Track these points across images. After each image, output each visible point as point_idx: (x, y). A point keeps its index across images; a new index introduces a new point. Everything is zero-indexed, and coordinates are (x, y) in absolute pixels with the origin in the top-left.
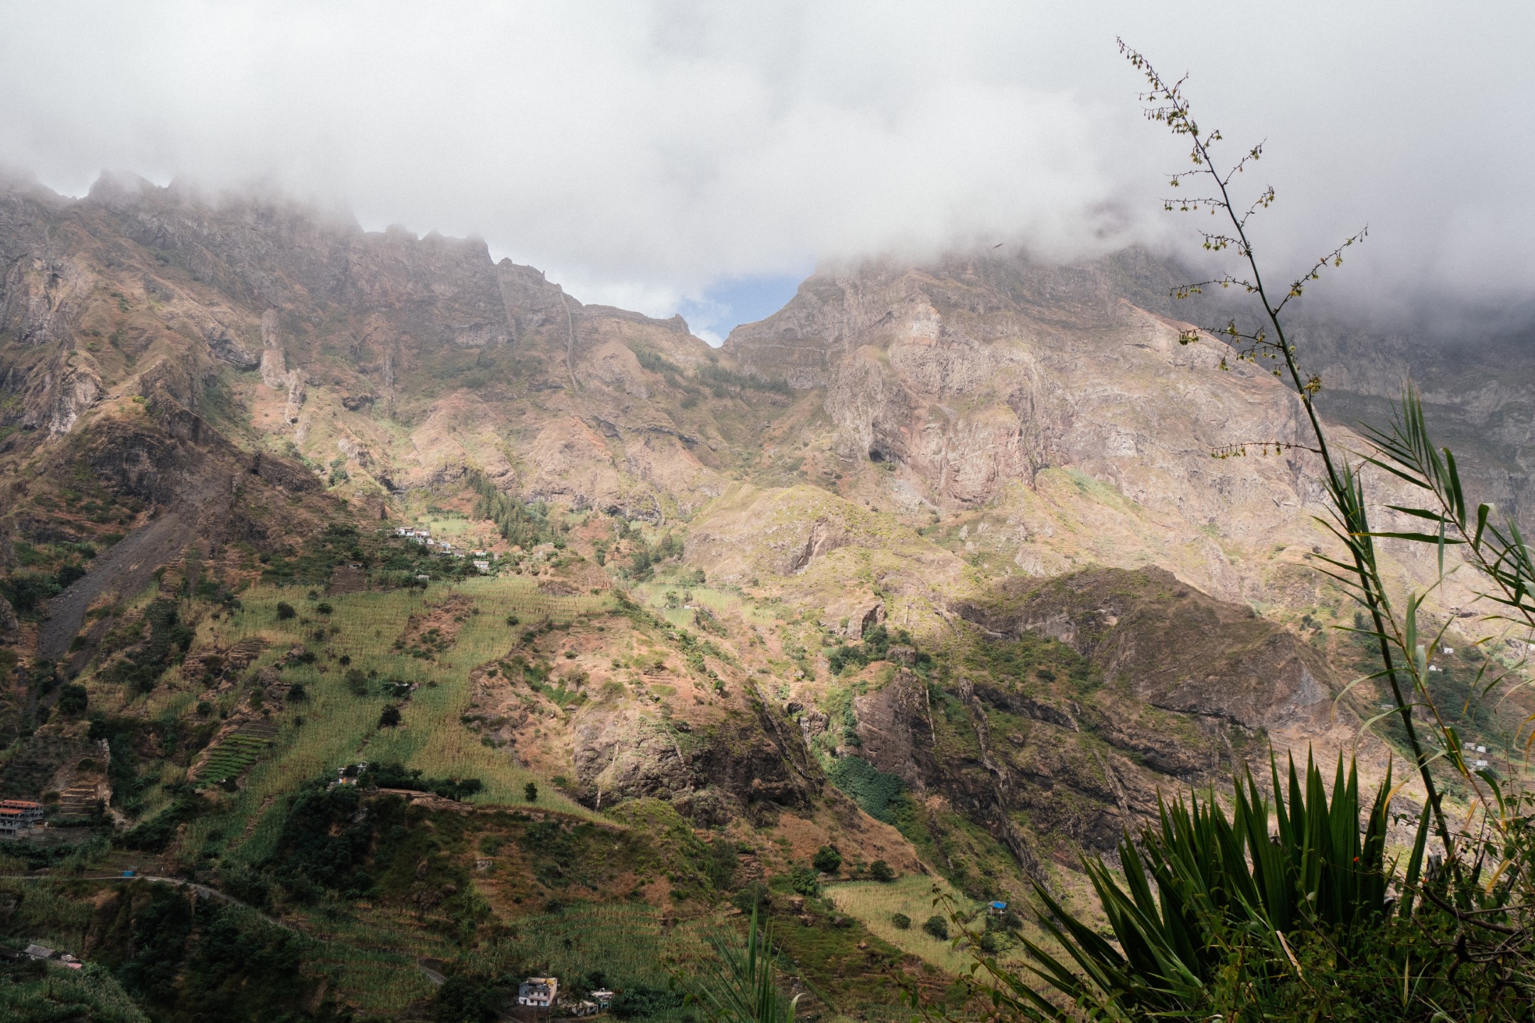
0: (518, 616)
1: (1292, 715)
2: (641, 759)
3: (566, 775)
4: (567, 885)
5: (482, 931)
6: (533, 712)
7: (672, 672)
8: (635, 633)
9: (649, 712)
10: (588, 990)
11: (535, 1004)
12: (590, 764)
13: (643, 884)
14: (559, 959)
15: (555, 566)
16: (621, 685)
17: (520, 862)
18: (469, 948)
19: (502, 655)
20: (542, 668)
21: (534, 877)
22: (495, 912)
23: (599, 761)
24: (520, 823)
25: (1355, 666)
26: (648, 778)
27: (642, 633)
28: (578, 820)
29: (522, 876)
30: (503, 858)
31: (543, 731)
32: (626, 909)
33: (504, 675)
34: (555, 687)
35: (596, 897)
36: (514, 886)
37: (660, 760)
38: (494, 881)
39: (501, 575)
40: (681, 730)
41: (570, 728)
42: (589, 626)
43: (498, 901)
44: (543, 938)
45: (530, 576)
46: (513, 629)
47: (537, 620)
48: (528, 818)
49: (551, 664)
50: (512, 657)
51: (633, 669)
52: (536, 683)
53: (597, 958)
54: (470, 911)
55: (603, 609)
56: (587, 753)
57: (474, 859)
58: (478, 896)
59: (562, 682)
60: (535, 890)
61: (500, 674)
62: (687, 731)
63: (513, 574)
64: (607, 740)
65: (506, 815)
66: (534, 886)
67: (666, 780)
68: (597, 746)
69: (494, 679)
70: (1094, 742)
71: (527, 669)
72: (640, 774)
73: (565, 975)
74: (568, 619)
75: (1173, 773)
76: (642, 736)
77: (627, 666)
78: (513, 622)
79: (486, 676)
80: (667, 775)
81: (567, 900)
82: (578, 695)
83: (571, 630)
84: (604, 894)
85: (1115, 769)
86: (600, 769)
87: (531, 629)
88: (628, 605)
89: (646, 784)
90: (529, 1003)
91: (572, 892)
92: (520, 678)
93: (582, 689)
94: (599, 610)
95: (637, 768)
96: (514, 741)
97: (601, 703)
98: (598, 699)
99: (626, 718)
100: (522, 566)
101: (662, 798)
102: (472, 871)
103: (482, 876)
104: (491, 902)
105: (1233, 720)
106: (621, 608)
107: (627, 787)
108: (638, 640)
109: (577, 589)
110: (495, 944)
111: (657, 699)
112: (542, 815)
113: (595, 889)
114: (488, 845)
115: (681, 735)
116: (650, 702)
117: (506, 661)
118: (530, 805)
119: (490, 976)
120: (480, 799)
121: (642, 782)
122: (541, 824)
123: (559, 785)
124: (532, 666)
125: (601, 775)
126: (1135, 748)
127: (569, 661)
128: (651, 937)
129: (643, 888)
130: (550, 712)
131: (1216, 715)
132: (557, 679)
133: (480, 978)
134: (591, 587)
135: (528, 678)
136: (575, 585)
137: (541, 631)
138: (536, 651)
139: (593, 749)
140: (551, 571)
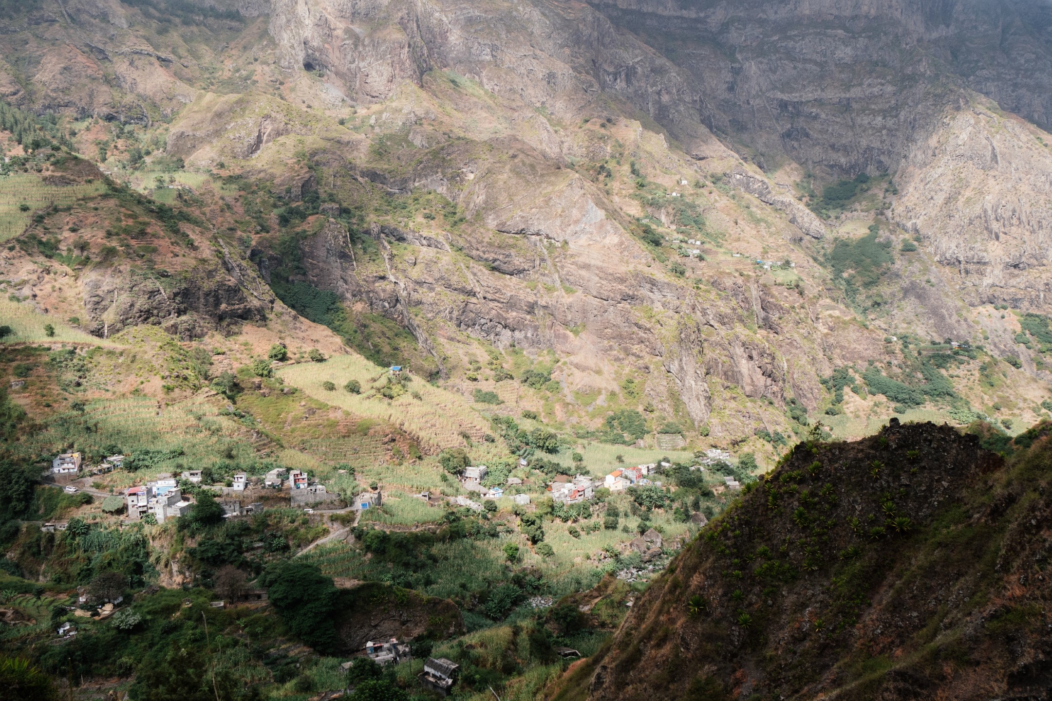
0: (28, 204)
1: (583, 231)
2: (134, 299)
3: (78, 316)
4: (85, 391)
5: (22, 429)
6: (48, 273)
7: (153, 235)
8: (123, 210)
9: (137, 266)
10: (105, 457)
11: (66, 471)
12: (96, 306)
13: (142, 383)
14: (81, 440)
15: (53, 164)
16: (114, 248)
17: (46, 379)
18: (13, 441)
19: (18, 234)
20: (53, 241)
21: (58, 388)
22: (30, 415)
23: (103, 303)
24: (43, 353)
25: (630, 196)
26: (141, 312)
27: (127, 209)
28: (89, 346)
29: (49, 389)
30: (33, 378)
31: (57, 286)
32: (131, 401)
33: (22, 249)
34: (64, 254)
35: (109, 394)
36: (43, 396)
37: (149, 298)
38: (27, 395)
39: (11, 174)
40: (163, 276)
41: (79, 282)
42: (87, 208)
43: (32, 407)
44: (68, 429)
45: (35, 173)
46: (25, 214)
47: (44, 206)
48: (49, 349)
49: (60, 237)
50: (27, 235)
51: (123, 236)
52: (49, 253)
53: (111, 436)
54: (10, 417)
55: (97, 193)
56: (94, 299)
57: (9, 382)
58: (15, 406)
59: (69, 250)
60: (60, 397)
61: (18, 248)
62: (167, 276)
63: (21, 172)
64: (108, 288)
65: (32, 348)
66: (58, 394)
67: (155, 312)
68: (100, 293)
69: (13, 253)
70: (460, 258)
71: (40, 243)
72: (135, 310)
73: (87, 450)
74: (69, 203)
75: (512, 274)
76: (134, 283)
77: (117, 234)
78: (25, 209)
79: (6, 251)
80: (156, 308)
81: (87, 400)
82: (83, 258)
83: (72, 212)
84: (114, 393)
85: (475, 274)
86: (105, 309)
87: (40, 213)
88: (115, 190)
89: (140, 316)
90: (62, 471)
91: (89, 395)
92: (35, 250)
93: (85, 253)
94: (92, 195)
95: (132, 305)
96: (35, 296)
97: (100, 263)
98: (98, 260)
99: (120, 272)
100: (28, 166)
101: (154, 324)
102: (9, 390)
103: (17, 392)
104: (27, 409)
105: (548, 237)
106: (110, 192)
107: (127, 319)
108: (125, 215)
109: (74, 180)
110: (32, 436)
111: (143, 256)
112: (60, 345)
113: (108, 390)
114: (20, 371)
115: (163, 279)
116: (137, 258)
117: (22, 238)
118: (50, 339)
119: (30, 458)
120: (10, 340)
121: (137, 315)
122: (60, 352)
123: (74, 323)
124: (44, 240)
125: (106, 313)
126: (486, 260)
127: (73, 234)
128: (150, 418)
129: (142, 386)
130: (63, 272)
131: (538, 234)
132: (65, 248)
133: (24, 460)
134: (85, 178)
135: (42, 249)
136: (72, 177)
137: (49, 214)
138: (45, 229)
139: (98, 296)
140: (51, 168)
